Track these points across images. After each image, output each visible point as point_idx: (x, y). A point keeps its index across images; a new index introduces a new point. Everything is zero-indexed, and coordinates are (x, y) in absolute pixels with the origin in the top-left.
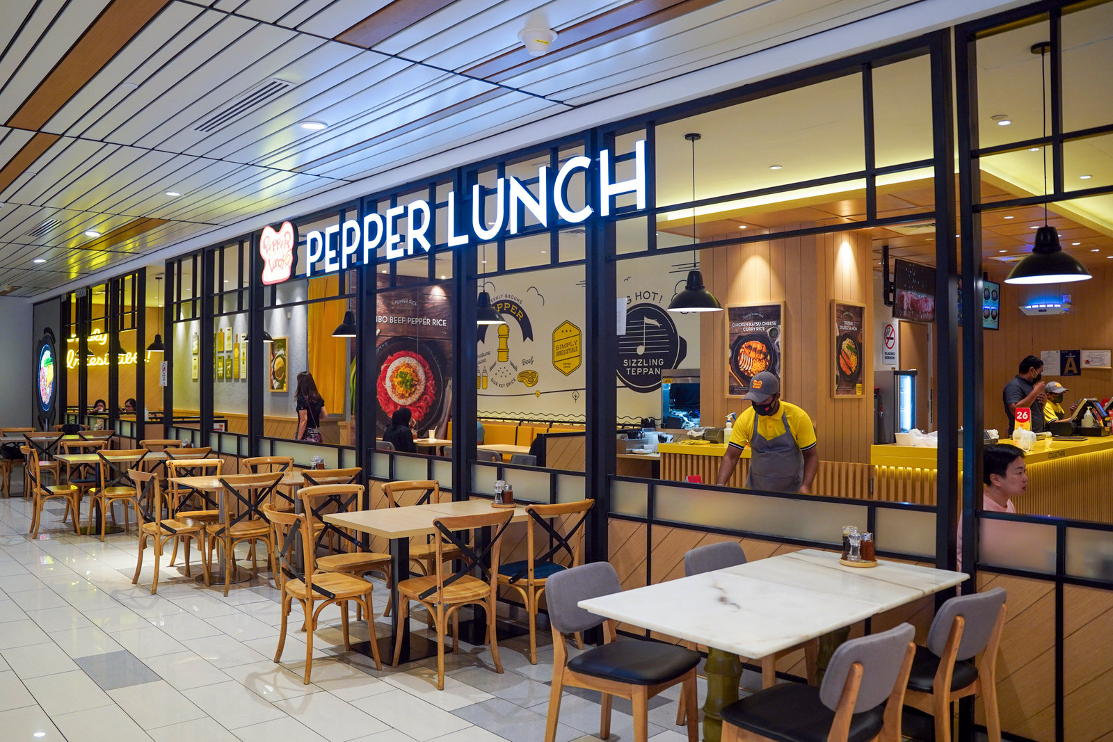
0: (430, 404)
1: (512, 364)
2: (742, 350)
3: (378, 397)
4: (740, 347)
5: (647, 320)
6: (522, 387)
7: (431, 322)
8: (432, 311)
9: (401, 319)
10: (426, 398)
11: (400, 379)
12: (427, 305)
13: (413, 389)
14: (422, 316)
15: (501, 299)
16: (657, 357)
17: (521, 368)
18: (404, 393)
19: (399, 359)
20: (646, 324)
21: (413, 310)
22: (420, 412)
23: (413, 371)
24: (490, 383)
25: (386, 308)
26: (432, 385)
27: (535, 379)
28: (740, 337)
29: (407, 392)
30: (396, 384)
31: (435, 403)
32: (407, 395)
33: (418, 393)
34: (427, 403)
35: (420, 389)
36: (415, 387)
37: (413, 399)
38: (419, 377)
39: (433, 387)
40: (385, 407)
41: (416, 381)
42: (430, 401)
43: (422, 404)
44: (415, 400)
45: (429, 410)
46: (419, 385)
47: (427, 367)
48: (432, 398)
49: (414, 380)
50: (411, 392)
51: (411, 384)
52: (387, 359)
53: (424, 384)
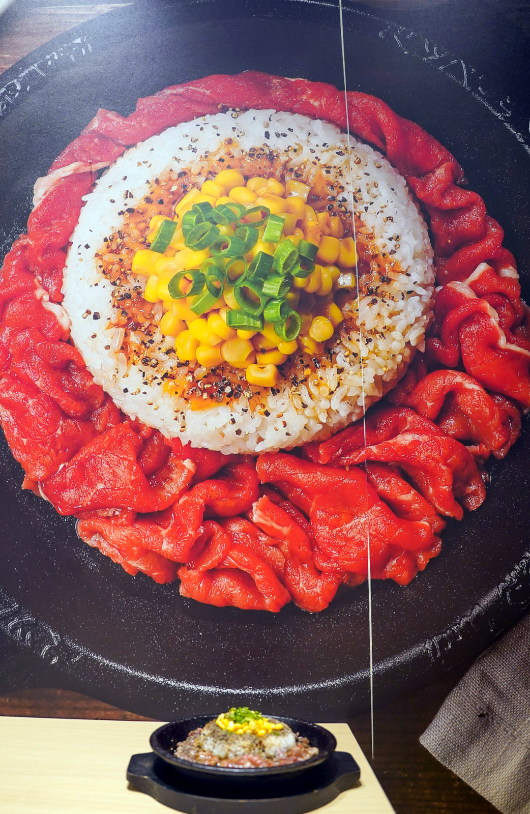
0: (496, 441)
19: (185, 127)
29: (257, 347)
30: (156, 290)
32: (261, 373)
33: (364, 353)
34: (466, 440)
35: (389, 329)
36: (334, 310)
37: (324, 404)
38: (371, 237)
39: (512, 307)
40: (51, 471)
41: (344, 269)
42: (495, 421)
43: (415, 443)
44: (343, 411)
45: (489, 489)
46: (370, 292)
47: (440, 172)
48: (507, 398)
49: (325, 264)
50: (300, 348)
51: (293, 289)
52: (86, 131)
53: (425, 286)
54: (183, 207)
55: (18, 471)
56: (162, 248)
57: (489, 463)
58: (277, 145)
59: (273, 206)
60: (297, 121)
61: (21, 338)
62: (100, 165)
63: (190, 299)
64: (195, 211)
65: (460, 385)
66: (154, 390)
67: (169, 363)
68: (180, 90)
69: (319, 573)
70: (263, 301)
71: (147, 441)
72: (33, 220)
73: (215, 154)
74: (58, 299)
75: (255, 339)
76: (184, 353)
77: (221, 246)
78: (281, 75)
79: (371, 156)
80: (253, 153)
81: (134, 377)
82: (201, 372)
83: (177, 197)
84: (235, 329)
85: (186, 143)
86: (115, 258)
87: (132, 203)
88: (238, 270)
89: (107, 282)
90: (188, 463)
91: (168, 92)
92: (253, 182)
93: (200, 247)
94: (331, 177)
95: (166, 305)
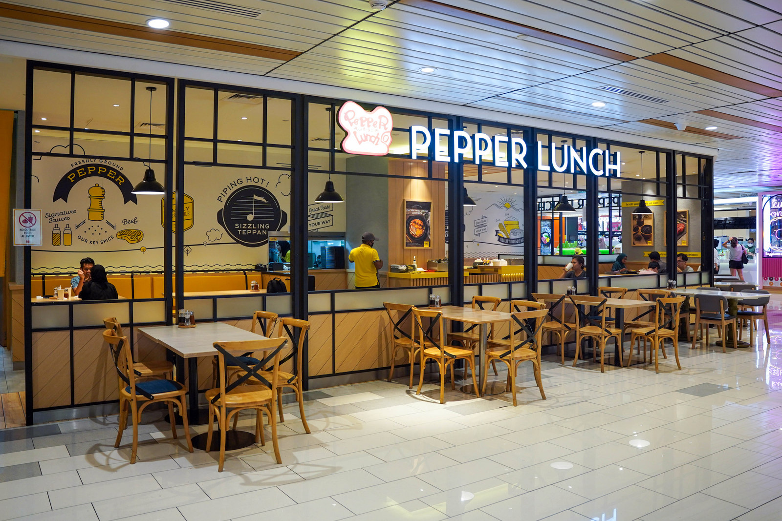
1: (108, 223)
2: (411, 224)
4: (410, 222)
5: (255, 197)
6: (124, 244)
15: (94, 163)
16: (264, 223)
17: (121, 227)
20: (255, 200)
24: (75, 240)
27: (139, 237)
28: (410, 217)
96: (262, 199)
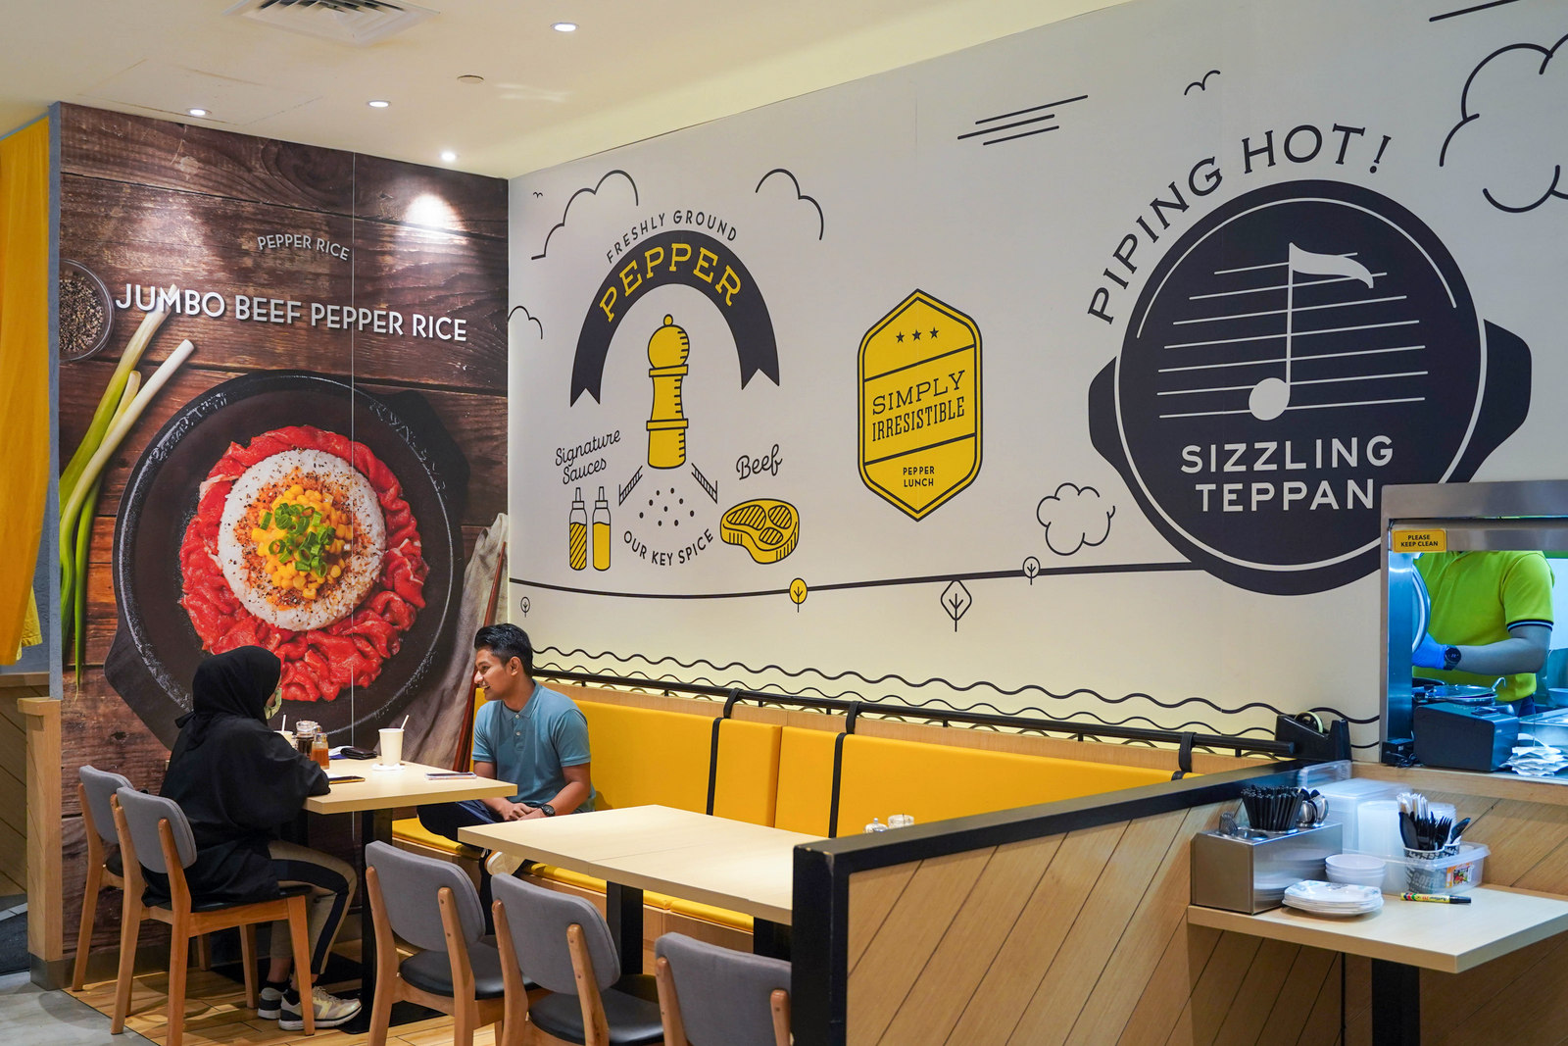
0: (406, 624)
1: (698, 475)
3: (184, 600)
5: (1300, 260)
6: (735, 567)
7: (406, 325)
8: (410, 283)
9: (284, 308)
10: (388, 604)
11: (280, 534)
12: (388, 259)
13: (336, 571)
14: (368, 299)
15: (660, 230)
16: (1356, 426)
17: (735, 491)
18: (298, 584)
19: (275, 458)
20: (1298, 277)
21: (332, 276)
22: (363, 654)
23: (335, 504)
24: (621, 549)
25: (219, 262)
26: (411, 556)
27: (787, 534)
29: (308, 580)
30: (263, 550)
31: (423, 620)
32: (310, 593)
33: (353, 584)
34: (393, 623)
35: (364, 572)
36: (341, 562)
37: (336, 608)
38: (359, 525)
39: (417, 561)
40: (216, 640)
41: (347, 541)
42: (405, 615)
43: (373, 625)
44: (344, 610)
45: (402, 645)
46: (358, 553)
47: (392, 490)
48: (411, 604)
49: (339, 539)
50: (327, 580)
51: (325, 551)
52: (226, 456)
53: (381, 550)
54: (275, 505)
55: (200, 641)
56: (265, 527)
57: (402, 633)
58: (320, 471)
59: (317, 507)
60: (330, 457)
61: (198, 573)
62: (234, 477)
63: (279, 555)
64: (281, 507)
65: (392, 598)
66: (262, 601)
67: (269, 588)
68: (273, 434)
69: (332, 683)
70: (311, 557)
71: (260, 625)
72: (201, 507)
73: (290, 475)
74: (216, 553)
75: (307, 576)
76: (276, 583)
77: (292, 527)
78: (322, 429)
79: (363, 480)
80: (308, 476)
81: (253, 594)
82: (284, 592)
83: (273, 499)
84: (299, 571)
85: (276, 468)
86: (243, 532)
87: (252, 501)
88: (300, 541)
89: (240, 545)
90: (278, 635)
91: (267, 434)
92: (308, 492)
93: (283, 528)
94: (343, 492)
95: (268, 558)
96: (1345, 267)
